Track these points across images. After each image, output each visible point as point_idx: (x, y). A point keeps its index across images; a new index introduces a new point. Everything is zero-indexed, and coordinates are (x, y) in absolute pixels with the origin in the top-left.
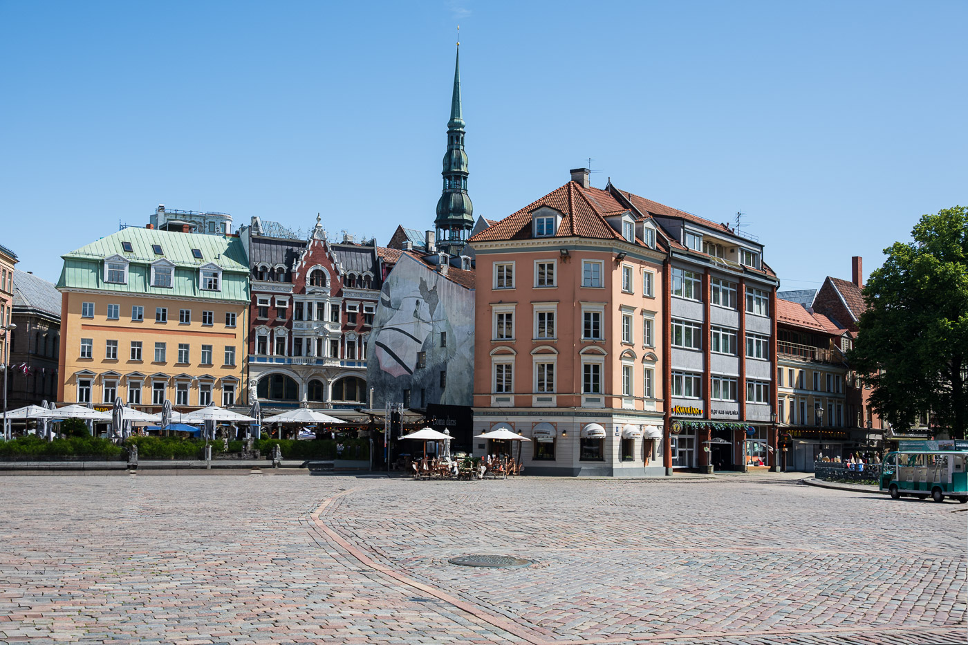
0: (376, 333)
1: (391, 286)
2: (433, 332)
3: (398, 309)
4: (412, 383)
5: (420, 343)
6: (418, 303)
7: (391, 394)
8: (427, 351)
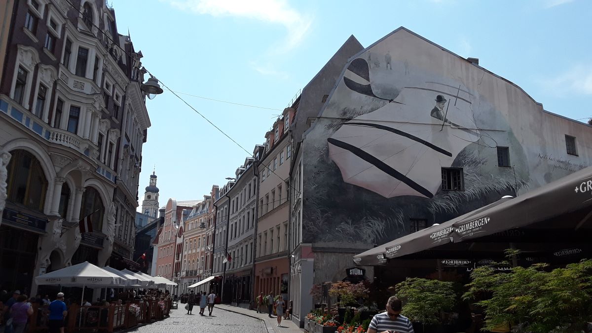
0: (330, 126)
1: (371, 65)
2: (478, 143)
3: (390, 101)
4: (433, 209)
5: (450, 155)
6: (440, 99)
7: (376, 223)
8: (466, 169)
